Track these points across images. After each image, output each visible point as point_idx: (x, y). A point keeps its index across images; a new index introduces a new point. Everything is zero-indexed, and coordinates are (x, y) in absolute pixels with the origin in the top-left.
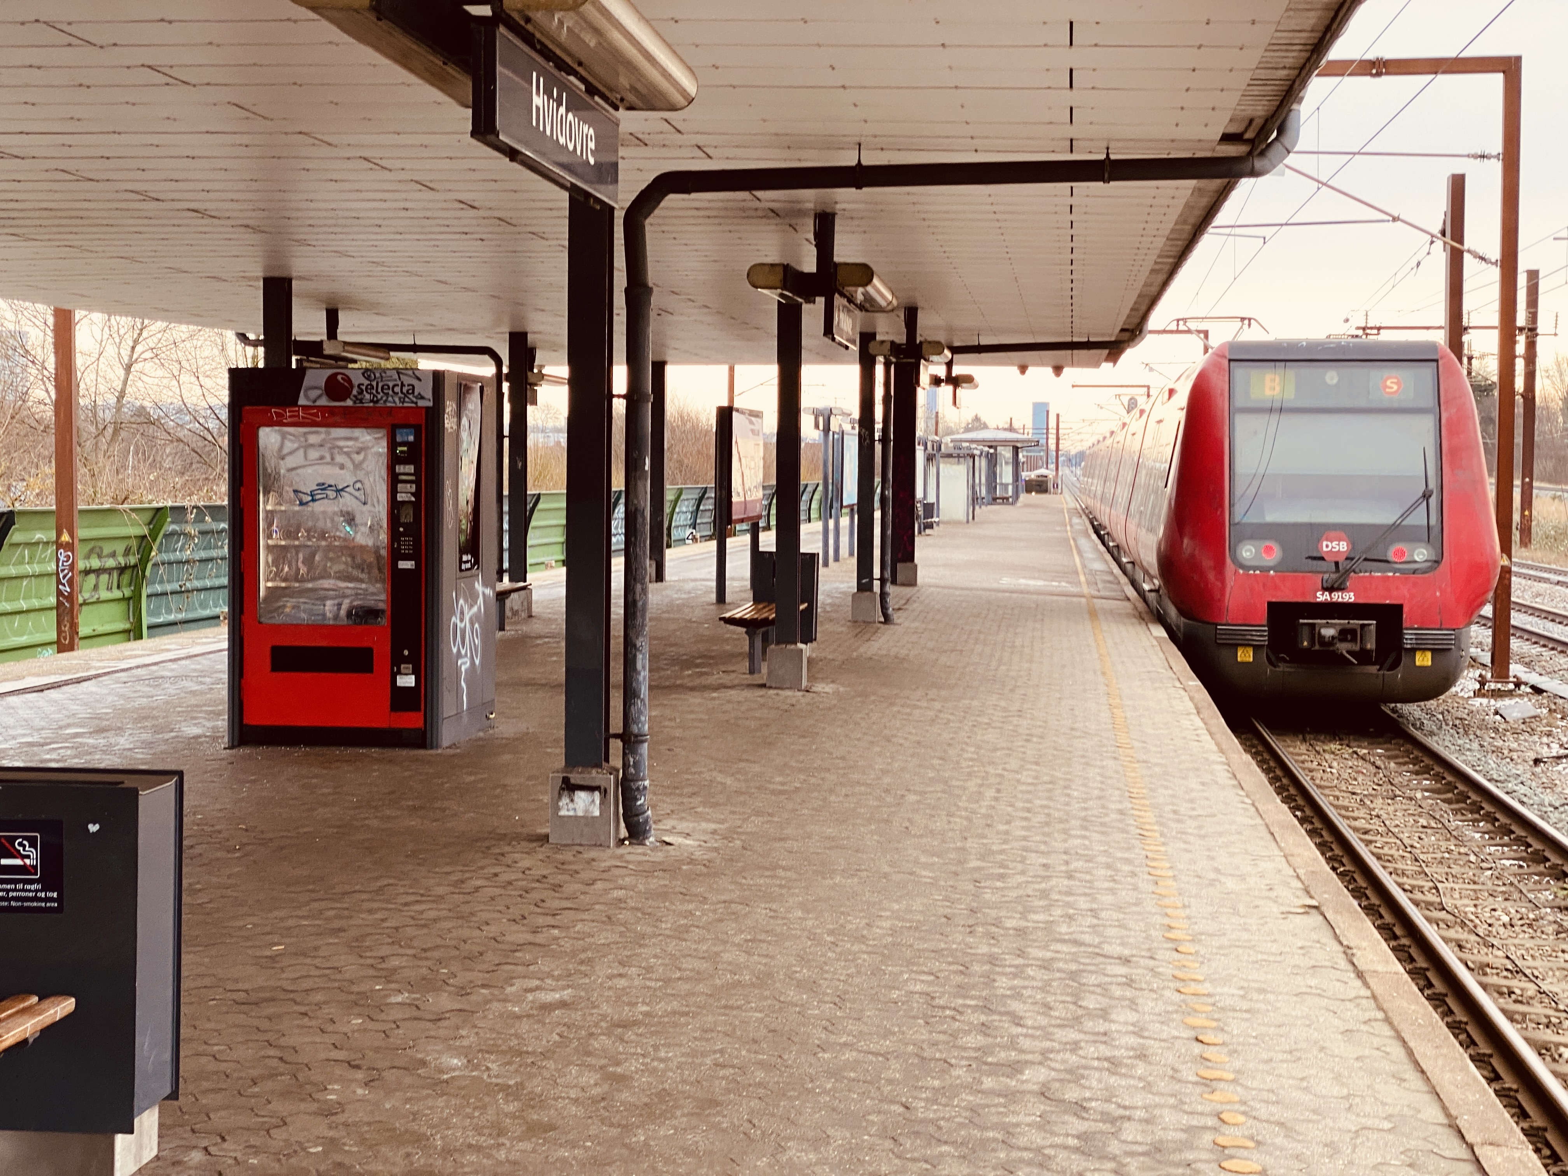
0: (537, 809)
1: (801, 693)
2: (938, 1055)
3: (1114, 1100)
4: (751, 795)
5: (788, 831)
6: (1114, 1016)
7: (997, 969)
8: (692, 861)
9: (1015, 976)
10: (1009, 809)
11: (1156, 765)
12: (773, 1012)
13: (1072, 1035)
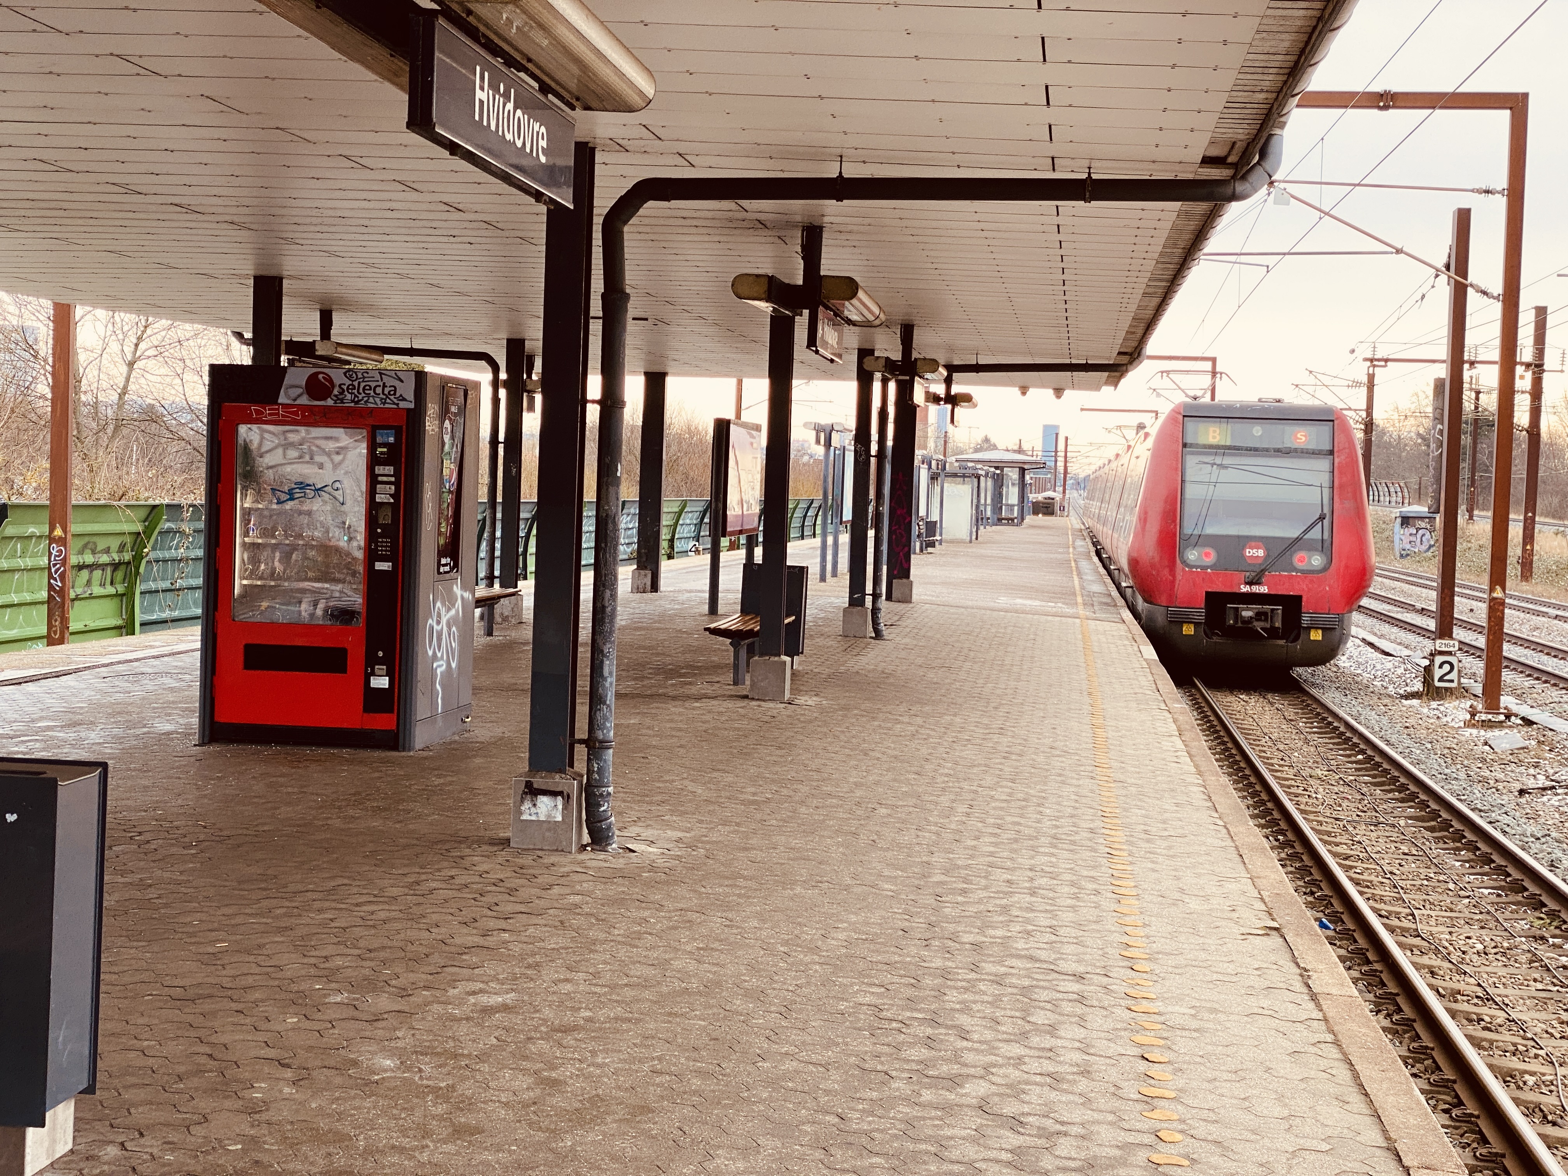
0: (502, 814)
1: (783, 705)
2: (879, 1068)
3: (1052, 1115)
4: (720, 804)
5: (754, 841)
6: (1062, 1033)
7: (949, 983)
8: (652, 868)
9: (966, 989)
10: (980, 825)
11: (1132, 785)
12: (718, 1020)
13: (1016, 1050)
